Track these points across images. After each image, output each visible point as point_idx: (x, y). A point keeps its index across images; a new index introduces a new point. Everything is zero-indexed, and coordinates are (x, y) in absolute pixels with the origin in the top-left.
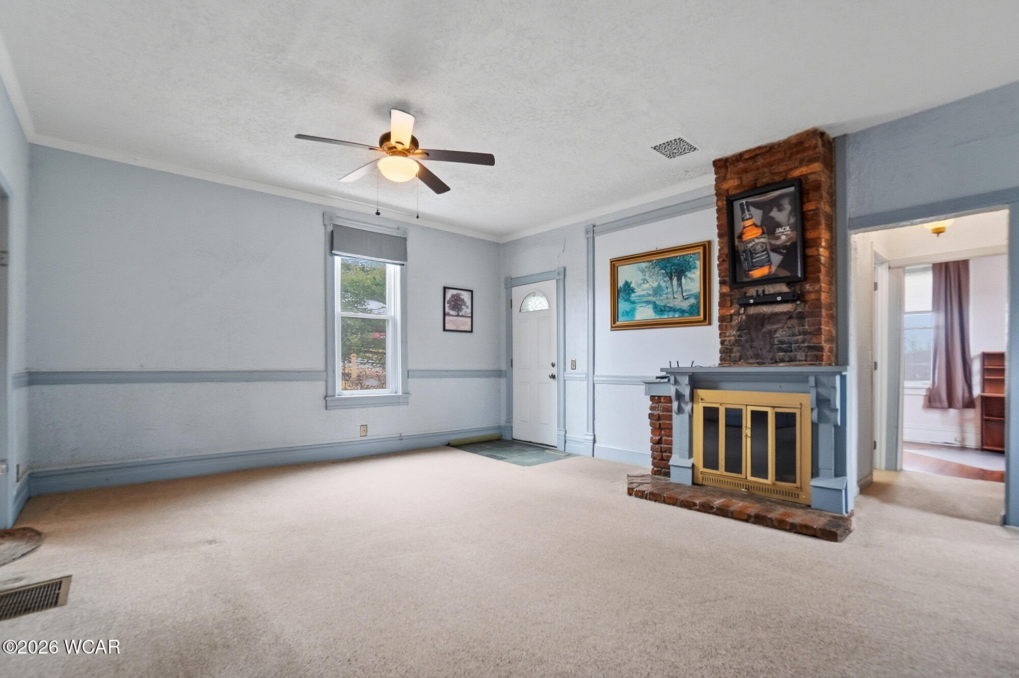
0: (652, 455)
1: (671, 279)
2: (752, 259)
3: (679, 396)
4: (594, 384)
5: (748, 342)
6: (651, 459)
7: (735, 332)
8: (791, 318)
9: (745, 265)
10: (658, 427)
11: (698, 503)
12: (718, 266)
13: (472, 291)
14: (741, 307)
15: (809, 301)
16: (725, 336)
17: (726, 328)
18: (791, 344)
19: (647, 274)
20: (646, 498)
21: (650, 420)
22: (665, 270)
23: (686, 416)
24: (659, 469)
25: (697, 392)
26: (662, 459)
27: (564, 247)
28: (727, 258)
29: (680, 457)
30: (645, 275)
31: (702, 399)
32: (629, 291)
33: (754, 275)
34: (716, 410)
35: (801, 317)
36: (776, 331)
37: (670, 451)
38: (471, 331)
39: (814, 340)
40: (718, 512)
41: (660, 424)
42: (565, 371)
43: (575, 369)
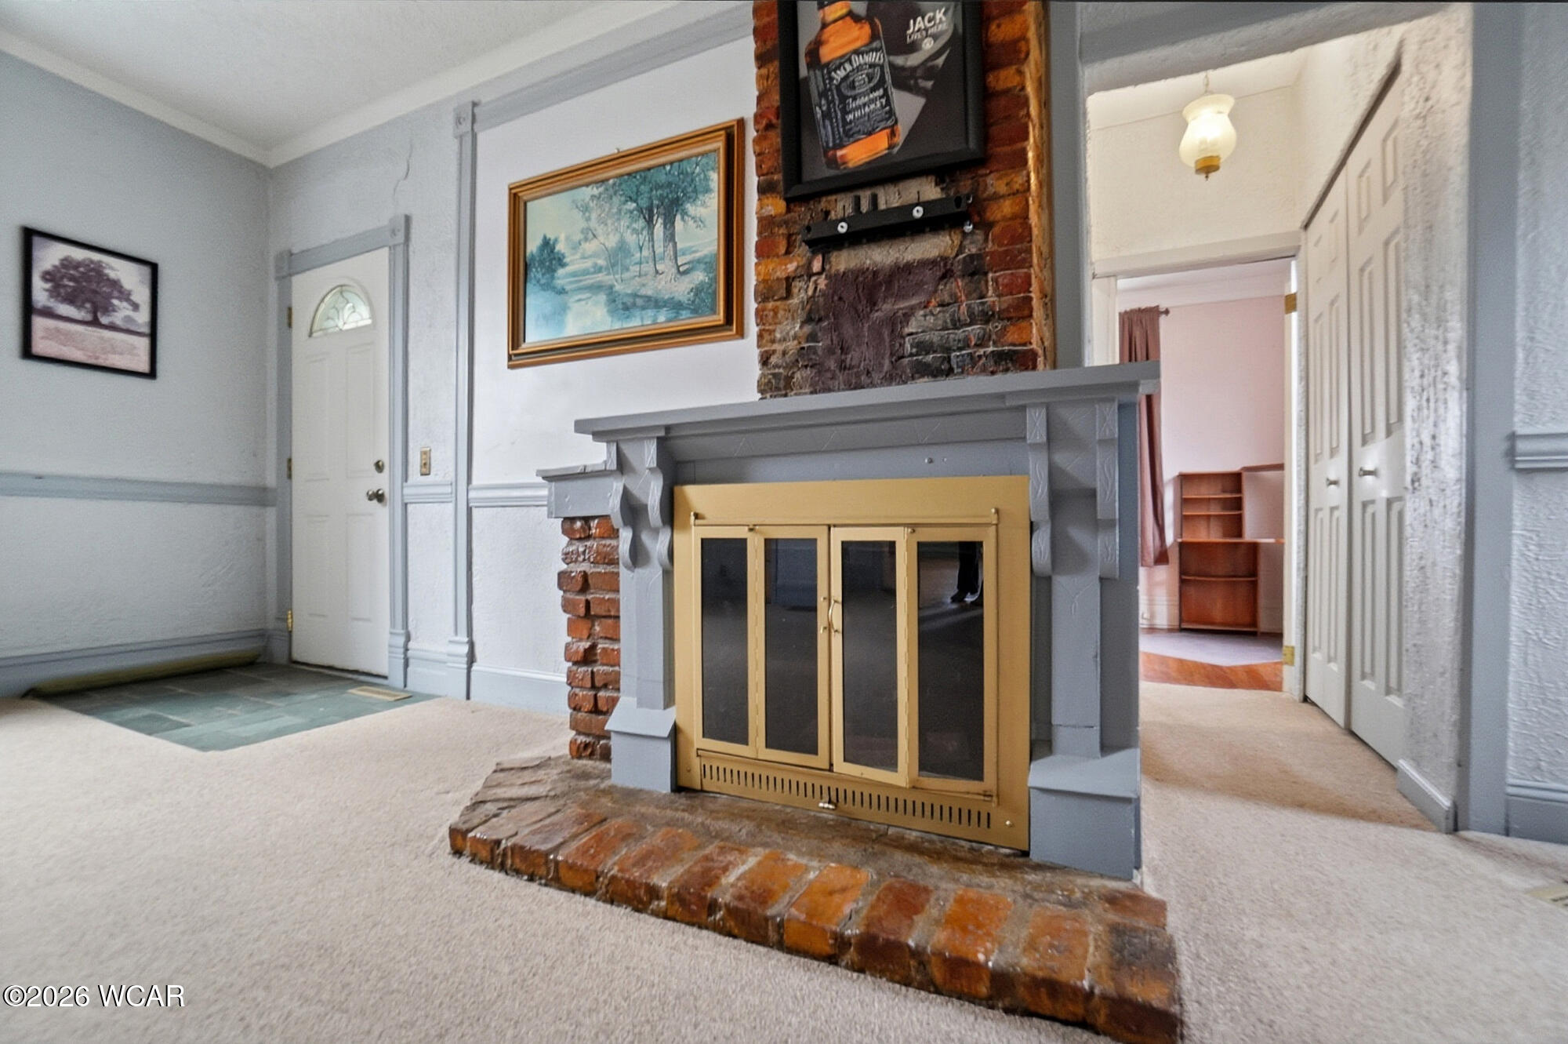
0: (572, 697)
1: (650, 222)
2: (845, 112)
3: (633, 511)
4: (469, 510)
5: (834, 353)
6: (570, 711)
7: (798, 326)
8: (947, 275)
9: (826, 132)
10: (582, 611)
11: (664, 885)
12: (756, 141)
13: (154, 268)
14: (814, 253)
15: (998, 222)
16: (773, 341)
17: (776, 314)
18: (949, 350)
19: (594, 216)
20: (502, 868)
21: (561, 593)
22: (635, 201)
23: (652, 574)
24: (588, 740)
25: (683, 493)
26: (596, 710)
27: (408, 165)
28: (778, 118)
29: (640, 704)
30: (588, 219)
31: (697, 516)
32: (551, 261)
33: (850, 157)
34: (738, 547)
35: (975, 270)
36: (907, 316)
37: (612, 683)
38: (152, 374)
39: (1012, 336)
40: (731, 924)
41: (588, 603)
42: (406, 481)
43: (429, 474)
